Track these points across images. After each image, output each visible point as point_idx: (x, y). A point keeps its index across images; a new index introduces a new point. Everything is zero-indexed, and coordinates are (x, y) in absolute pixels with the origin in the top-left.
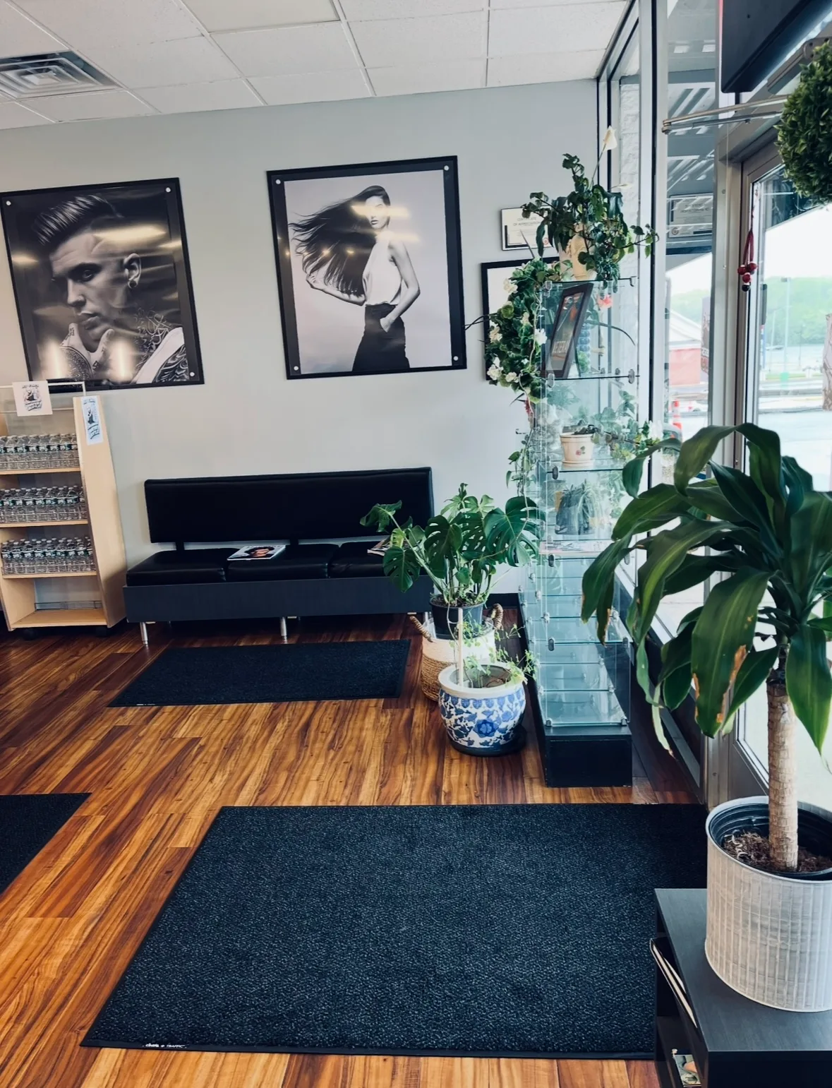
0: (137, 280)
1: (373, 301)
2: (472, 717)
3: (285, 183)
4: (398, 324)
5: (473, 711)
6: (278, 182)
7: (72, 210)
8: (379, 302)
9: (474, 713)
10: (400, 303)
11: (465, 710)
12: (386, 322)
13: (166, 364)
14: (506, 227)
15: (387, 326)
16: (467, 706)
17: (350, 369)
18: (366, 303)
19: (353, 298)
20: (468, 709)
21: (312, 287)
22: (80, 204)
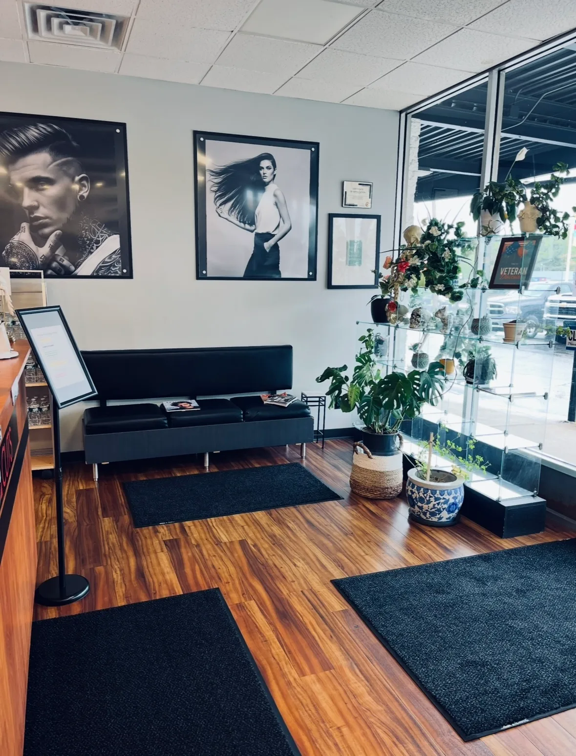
0: (85, 195)
1: (260, 230)
2: (446, 502)
3: (207, 141)
4: (276, 247)
5: (447, 497)
6: (202, 139)
7: (33, 133)
8: (265, 231)
9: (447, 499)
10: (278, 233)
11: (442, 497)
12: (267, 245)
13: (104, 262)
14: (346, 192)
15: (268, 248)
16: (444, 495)
17: (242, 275)
18: (255, 231)
19: (247, 226)
20: (444, 496)
21: (220, 216)
22: (41, 129)
